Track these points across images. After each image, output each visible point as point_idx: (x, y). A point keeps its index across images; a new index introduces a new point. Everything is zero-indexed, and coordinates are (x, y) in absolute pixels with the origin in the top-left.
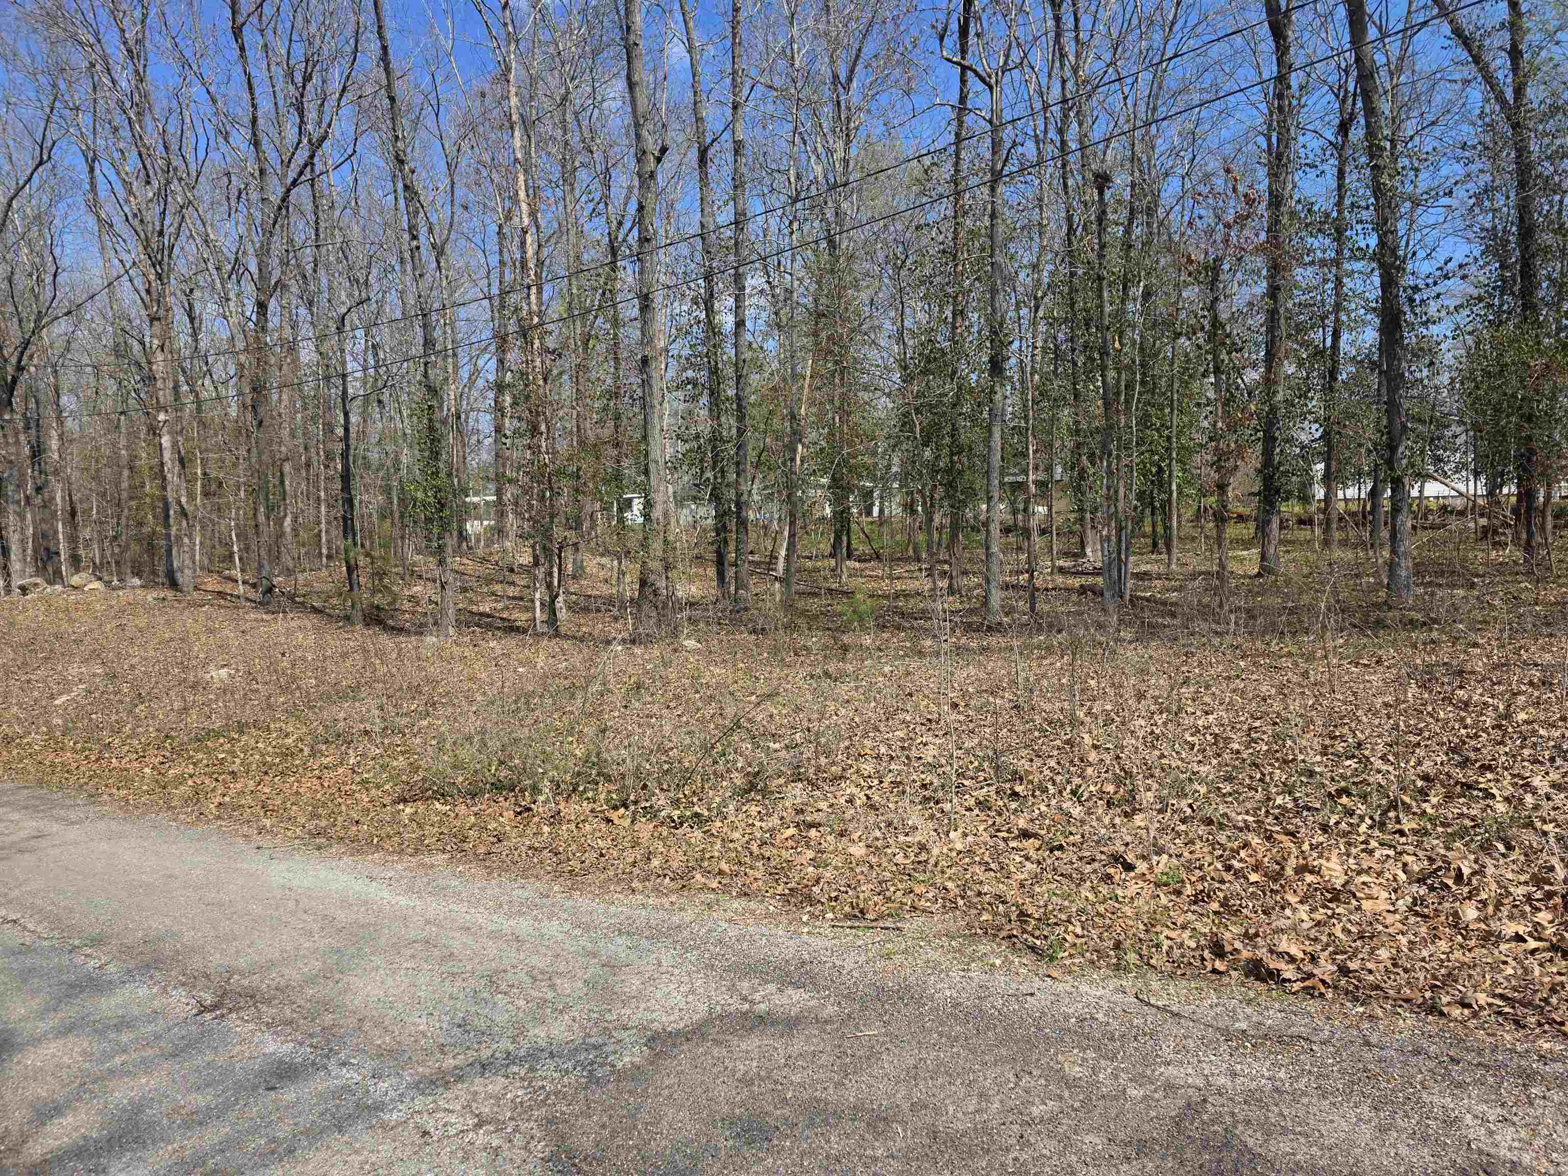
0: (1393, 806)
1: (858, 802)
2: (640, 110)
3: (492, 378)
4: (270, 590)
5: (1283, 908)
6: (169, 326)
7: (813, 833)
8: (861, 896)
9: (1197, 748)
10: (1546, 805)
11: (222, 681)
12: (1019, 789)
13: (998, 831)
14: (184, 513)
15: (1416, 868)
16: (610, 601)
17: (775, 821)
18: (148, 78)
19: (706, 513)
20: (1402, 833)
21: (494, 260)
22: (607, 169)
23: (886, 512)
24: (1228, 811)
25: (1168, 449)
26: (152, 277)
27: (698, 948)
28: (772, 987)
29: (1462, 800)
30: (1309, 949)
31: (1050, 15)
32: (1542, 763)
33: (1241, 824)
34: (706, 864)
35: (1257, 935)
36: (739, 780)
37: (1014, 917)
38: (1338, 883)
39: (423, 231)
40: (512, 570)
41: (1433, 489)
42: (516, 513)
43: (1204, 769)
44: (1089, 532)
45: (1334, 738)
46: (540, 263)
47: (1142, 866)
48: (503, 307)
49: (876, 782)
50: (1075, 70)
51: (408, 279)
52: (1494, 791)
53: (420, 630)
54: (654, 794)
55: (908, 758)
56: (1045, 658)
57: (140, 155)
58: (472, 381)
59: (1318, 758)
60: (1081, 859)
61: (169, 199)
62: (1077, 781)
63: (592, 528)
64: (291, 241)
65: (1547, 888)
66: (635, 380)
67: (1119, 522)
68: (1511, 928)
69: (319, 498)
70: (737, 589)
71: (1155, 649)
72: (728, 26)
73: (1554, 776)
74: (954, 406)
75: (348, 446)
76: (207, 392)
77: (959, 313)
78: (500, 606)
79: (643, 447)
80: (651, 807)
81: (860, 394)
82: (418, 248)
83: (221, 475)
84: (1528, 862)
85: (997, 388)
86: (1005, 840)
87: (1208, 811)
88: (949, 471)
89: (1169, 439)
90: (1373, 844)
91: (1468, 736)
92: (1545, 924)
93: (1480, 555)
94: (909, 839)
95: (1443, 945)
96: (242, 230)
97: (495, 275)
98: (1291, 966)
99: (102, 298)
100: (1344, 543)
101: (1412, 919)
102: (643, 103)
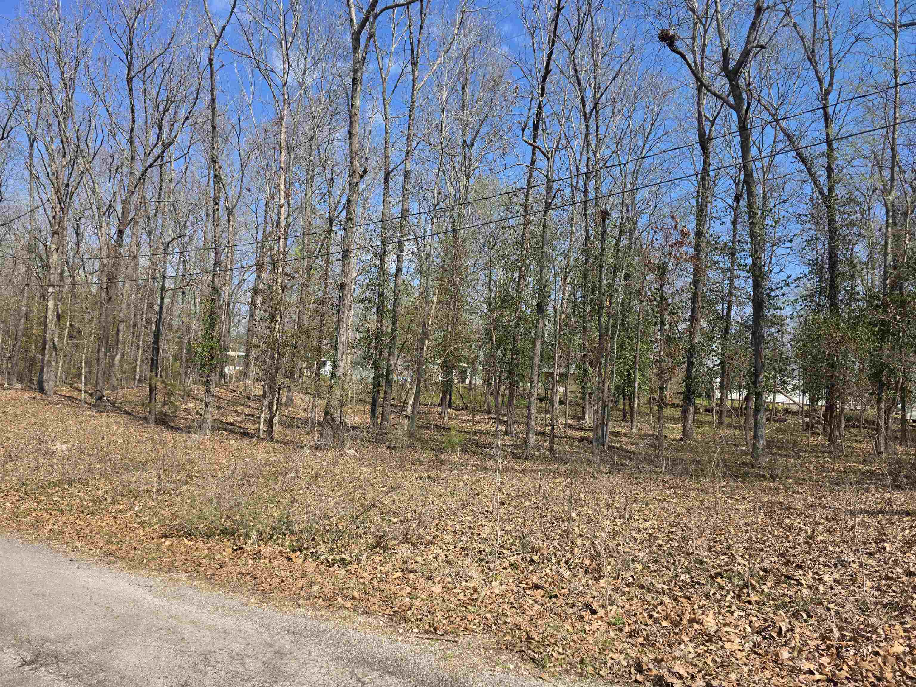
0: (746, 585)
1: (440, 559)
2: (354, 149)
3: (251, 285)
4: (100, 398)
5: (680, 644)
6: (64, 237)
7: (412, 576)
8: (436, 619)
9: (638, 541)
10: (830, 593)
11: (62, 451)
12: (535, 558)
13: (521, 583)
14: (54, 347)
15: (757, 625)
16: (306, 421)
17: (389, 567)
18: (74, 100)
19: (369, 373)
20: (750, 602)
21: (261, 220)
22: (332, 178)
23: (473, 382)
24: (653, 581)
25: (634, 363)
26: (58, 210)
27: (334, 645)
28: (376, 674)
29: (784, 585)
30: (691, 671)
31: (583, 122)
32: (830, 567)
33: (660, 590)
34: (345, 591)
35: (662, 660)
36: (371, 540)
37: (524, 639)
38: (712, 631)
39: (222, 199)
40: (249, 398)
41: (780, 398)
42: (256, 365)
43: (642, 554)
44: (587, 406)
45: (716, 542)
46: (288, 225)
47: (601, 612)
48: (263, 247)
49: (452, 547)
50: (595, 154)
51: (210, 225)
52: (803, 581)
53: (189, 430)
54: (319, 544)
55: (472, 533)
56: (557, 478)
57: (62, 141)
58: (239, 286)
59: (706, 553)
60: (567, 604)
61: (75, 167)
62: (569, 556)
63: (300, 377)
64: (144, 197)
65: (828, 642)
66: (335, 295)
67: (604, 402)
68: (807, 666)
69: (138, 345)
70: (382, 421)
71: (619, 479)
72: (408, 110)
73: (836, 575)
74: (516, 327)
75: (160, 317)
76: (80, 277)
77: (522, 277)
78: (239, 419)
79: (335, 334)
80: (316, 552)
81: (464, 314)
82: (218, 210)
83: (81, 327)
84: (819, 626)
85: (540, 321)
86: (524, 589)
87: (642, 581)
88: (510, 363)
89: (635, 357)
90: (734, 608)
91: (790, 547)
92: (826, 664)
93: (805, 439)
94: (468, 584)
95: (767, 673)
96: (115, 189)
97: (261, 229)
98: (680, 681)
99: (25, 219)
100: (729, 425)
101: (752, 656)
102: (356, 146)
